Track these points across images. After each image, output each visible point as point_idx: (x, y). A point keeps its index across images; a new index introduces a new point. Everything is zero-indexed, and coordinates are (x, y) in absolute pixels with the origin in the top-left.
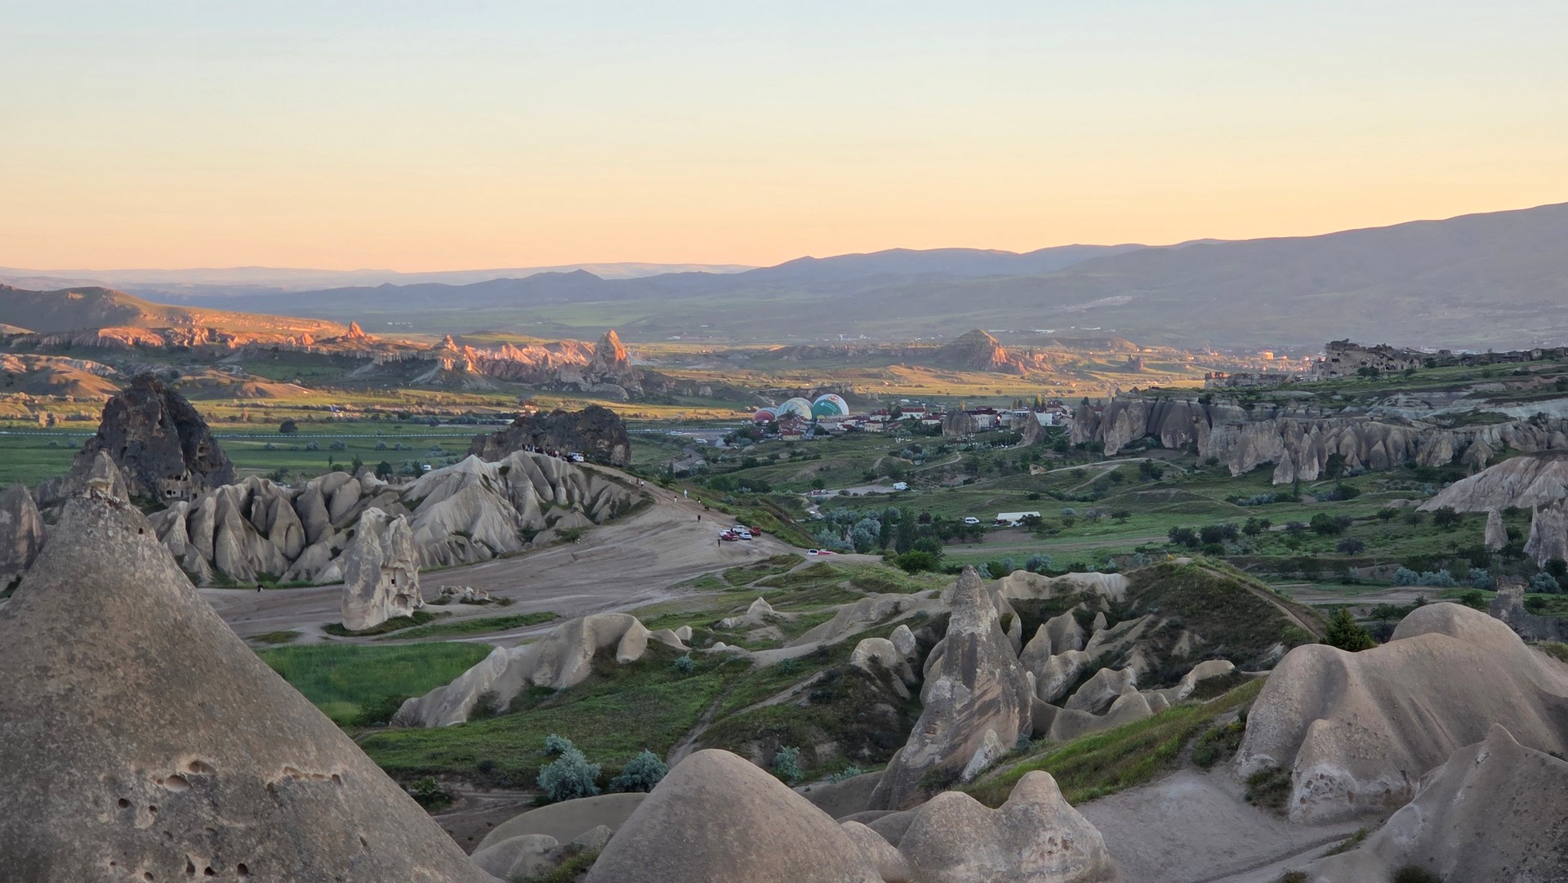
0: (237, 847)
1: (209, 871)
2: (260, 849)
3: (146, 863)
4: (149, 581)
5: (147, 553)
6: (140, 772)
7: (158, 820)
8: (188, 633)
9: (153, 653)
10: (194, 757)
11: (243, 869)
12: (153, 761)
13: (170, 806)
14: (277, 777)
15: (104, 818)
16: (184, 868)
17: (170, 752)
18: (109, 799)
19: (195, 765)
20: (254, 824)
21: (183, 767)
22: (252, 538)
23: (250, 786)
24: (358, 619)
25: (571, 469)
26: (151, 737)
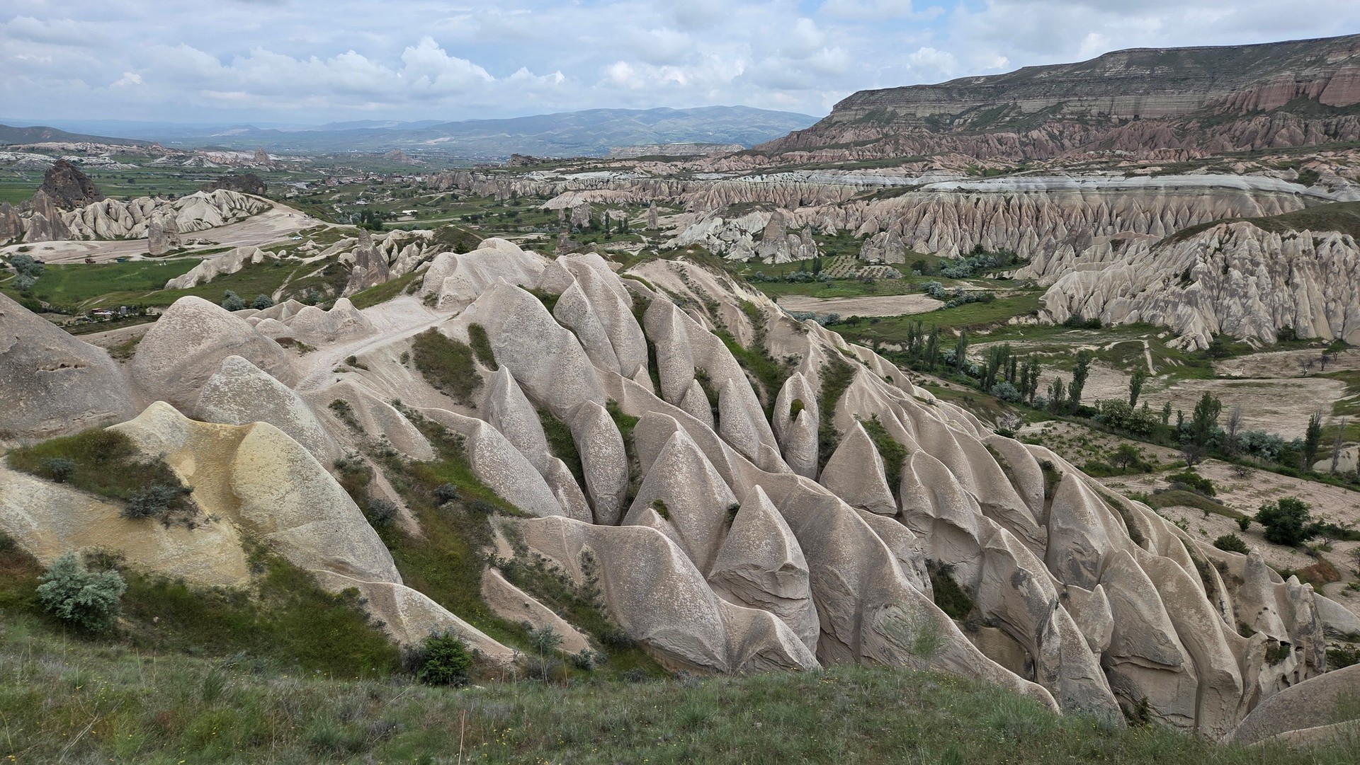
22: (111, 222)
24: (156, 251)
25: (241, 196)
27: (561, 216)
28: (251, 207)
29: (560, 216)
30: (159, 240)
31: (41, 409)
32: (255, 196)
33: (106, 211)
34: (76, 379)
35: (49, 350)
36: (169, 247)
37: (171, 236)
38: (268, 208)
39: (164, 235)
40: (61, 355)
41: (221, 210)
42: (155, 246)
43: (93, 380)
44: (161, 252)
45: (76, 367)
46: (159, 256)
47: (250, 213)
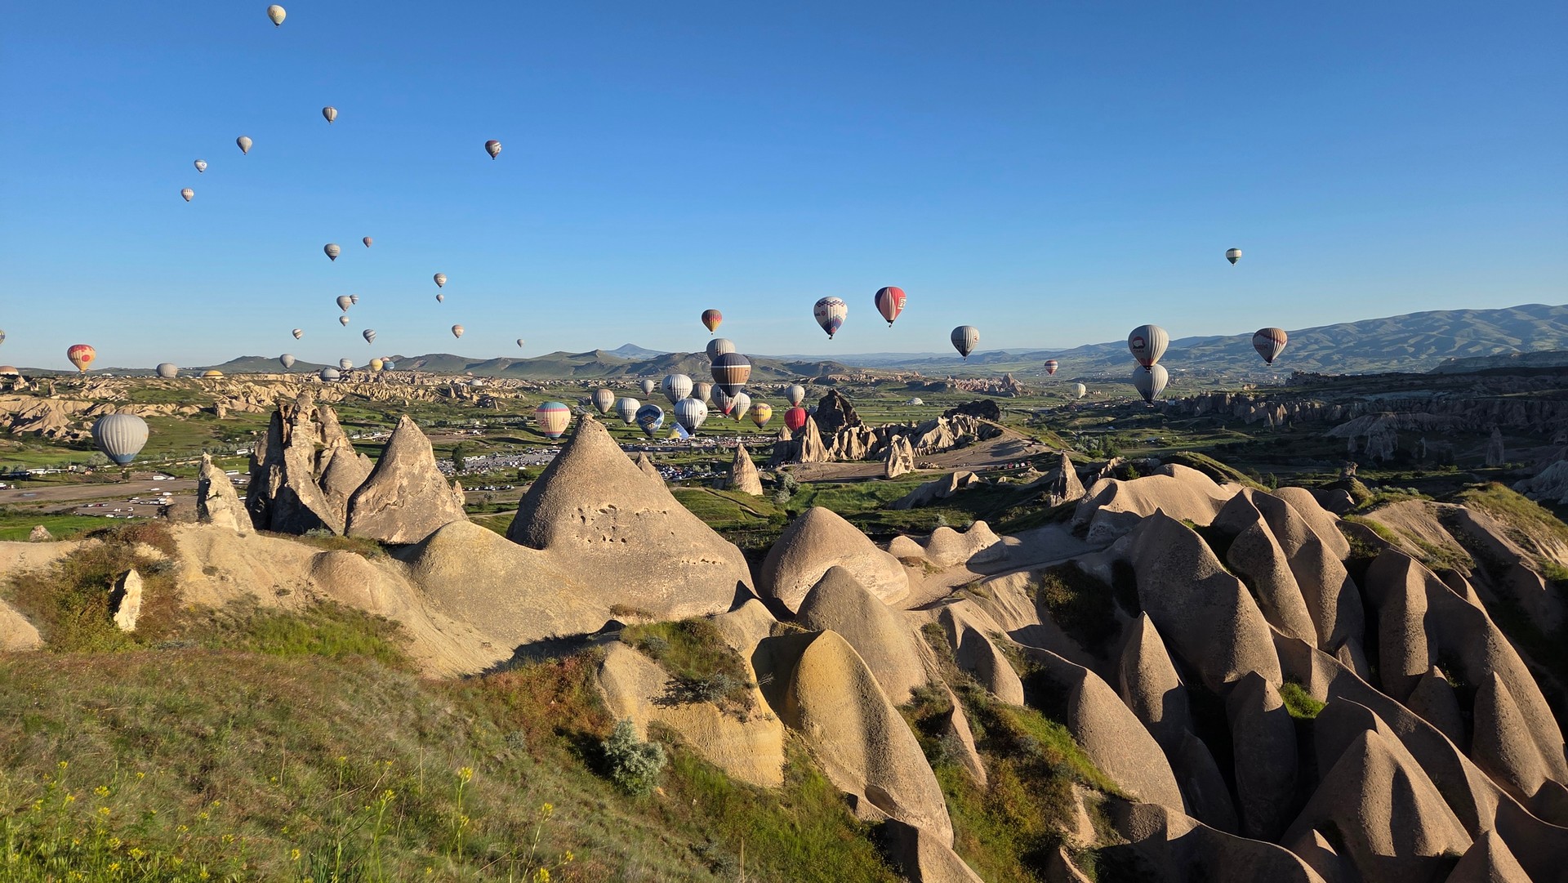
0: (621, 533)
1: (611, 540)
2: (630, 534)
3: (589, 536)
5: (601, 437)
6: (589, 507)
7: (594, 523)
9: (599, 468)
11: (623, 540)
12: (594, 504)
13: (599, 519)
14: (640, 511)
15: (574, 522)
16: (602, 539)
17: (600, 501)
18: (577, 515)
19: (608, 506)
20: (630, 525)
21: (605, 507)
22: (860, 446)
23: (629, 514)
24: (890, 474)
25: (975, 422)
26: (594, 496)
27: (1351, 446)
28: (983, 433)
29: (1349, 446)
30: (894, 464)
31: (678, 596)
32: (988, 422)
33: (858, 435)
34: (710, 574)
35: (695, 546)
36: (903, 471)
37: (905, 460)
38: (998, 433)
39: (899, 458)
40: (704, 550)
41: (956, 435)
42: (890, 469)
43: (725, 576)
44: (894, 475)
45: (714, 563)
46: (891, 479)
47: (982, 438)
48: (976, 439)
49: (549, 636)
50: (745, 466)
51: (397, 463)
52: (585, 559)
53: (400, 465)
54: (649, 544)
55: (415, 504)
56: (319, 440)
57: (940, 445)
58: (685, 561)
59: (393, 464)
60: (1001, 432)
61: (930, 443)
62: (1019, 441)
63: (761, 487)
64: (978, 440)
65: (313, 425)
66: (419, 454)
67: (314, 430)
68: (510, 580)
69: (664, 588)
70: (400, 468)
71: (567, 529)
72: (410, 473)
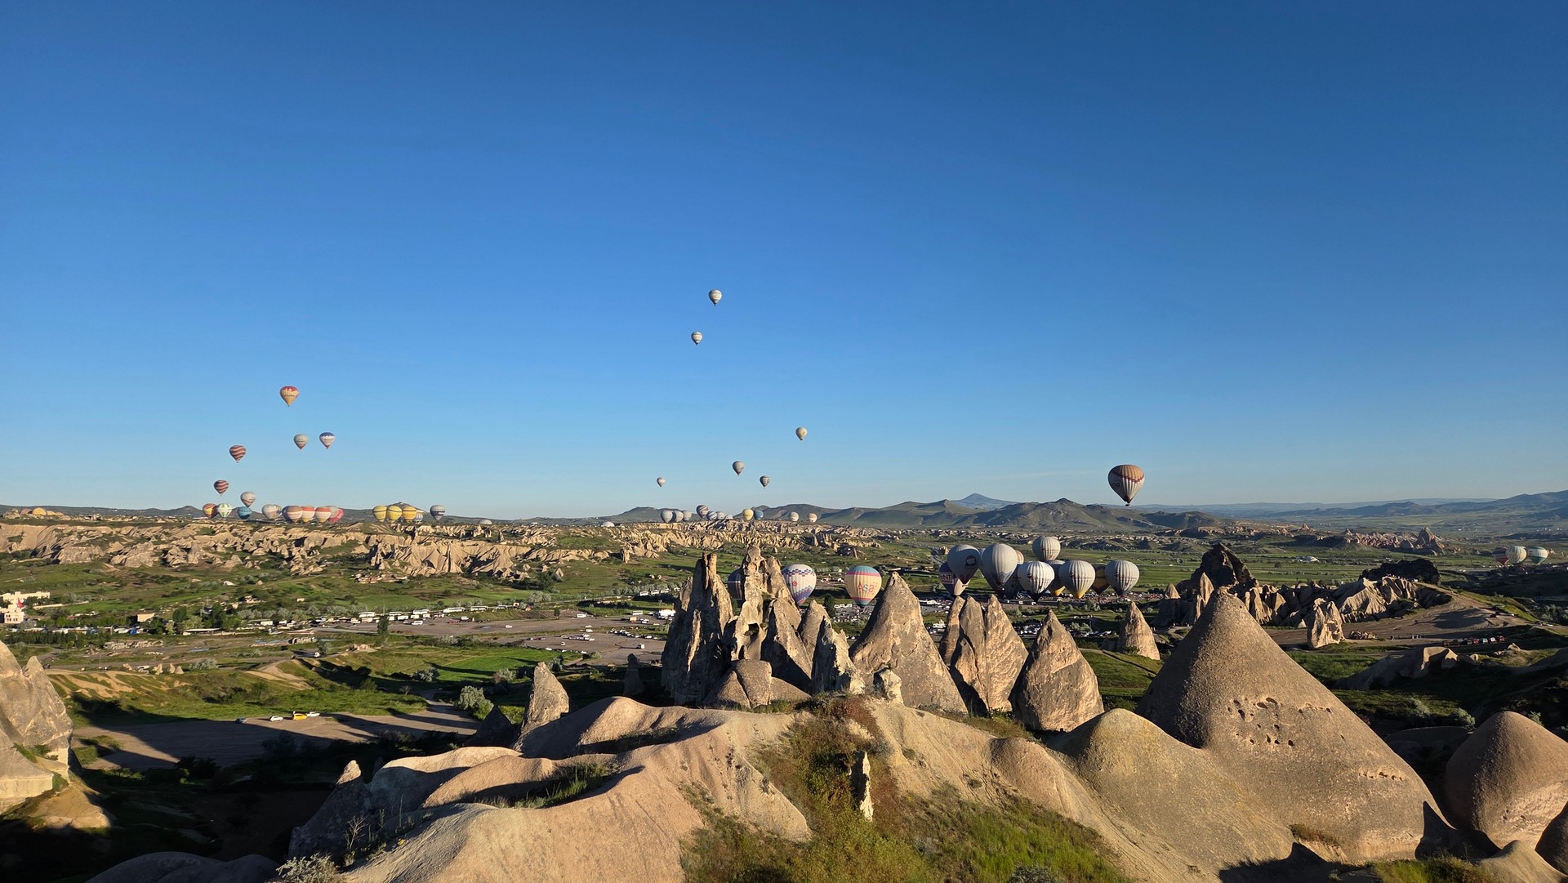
0: (1287, 734)
1: (1276, 742)
2: (1297, 735)
3: (1250, 736)
4: (1245, 626)
5: (1244, 615)
6: (1246, 699)
7: (1254, 719)
8: (1262, 647)
9: (1248, 654)
10: (1267, 697)
11: (1291, 743)
12: (1251, 696)
13: (1259, 715)
14: (1303, 707)
15: (1233, 717)
16: (1266, 739)
17: (1258, 694)
18: (1235, 709)
19: (1267, 699)
20: (1294, 725)
21: (1263, 700)
22: (1266, 610)
23: (1292, 709)
24: (1314, 643)
25: (1412, 585)
26: (1250, 687)
28: (1424, 598)
30: (1319, 632)
31: (1364, 819)
32: (1429, 586)
33: (1262, 596)
34: (1393, 791)
35: (1369, 755)
36: (1330, 640)
37: (1332, 627)
38: (1445, 600)
39: (1325, 625)
40: (1380, 762)
41: (1388, 600)
42: (1314, 638)
43: (1409, 796)
44: (1320, 644)
45: (1393, 777)
46: (1316, 649)
47: (1424, 605)
48: (1416, 605)
49: (1243, 860)
50: (1139, 627)
51: (891, 621)
52: (1250, 763)
53: (893, 624)
54: (1321, 750)
55: (907, 664)
56: (766, 591)
57: (1369, 611)
58: (1362, 773)
59: (887, 622)
60: (1448, 599)
61: (1355, 608)
62: (1476, 610)
63: (1157, 651)
64: (1418, 608)
65: (760, 576)
66: (910, 613)
67: (762, 580)
68: (1185, 785)
69: (1347, 808)
70: (893, 627)
71: (1224, 723)
72: (902, 632)
